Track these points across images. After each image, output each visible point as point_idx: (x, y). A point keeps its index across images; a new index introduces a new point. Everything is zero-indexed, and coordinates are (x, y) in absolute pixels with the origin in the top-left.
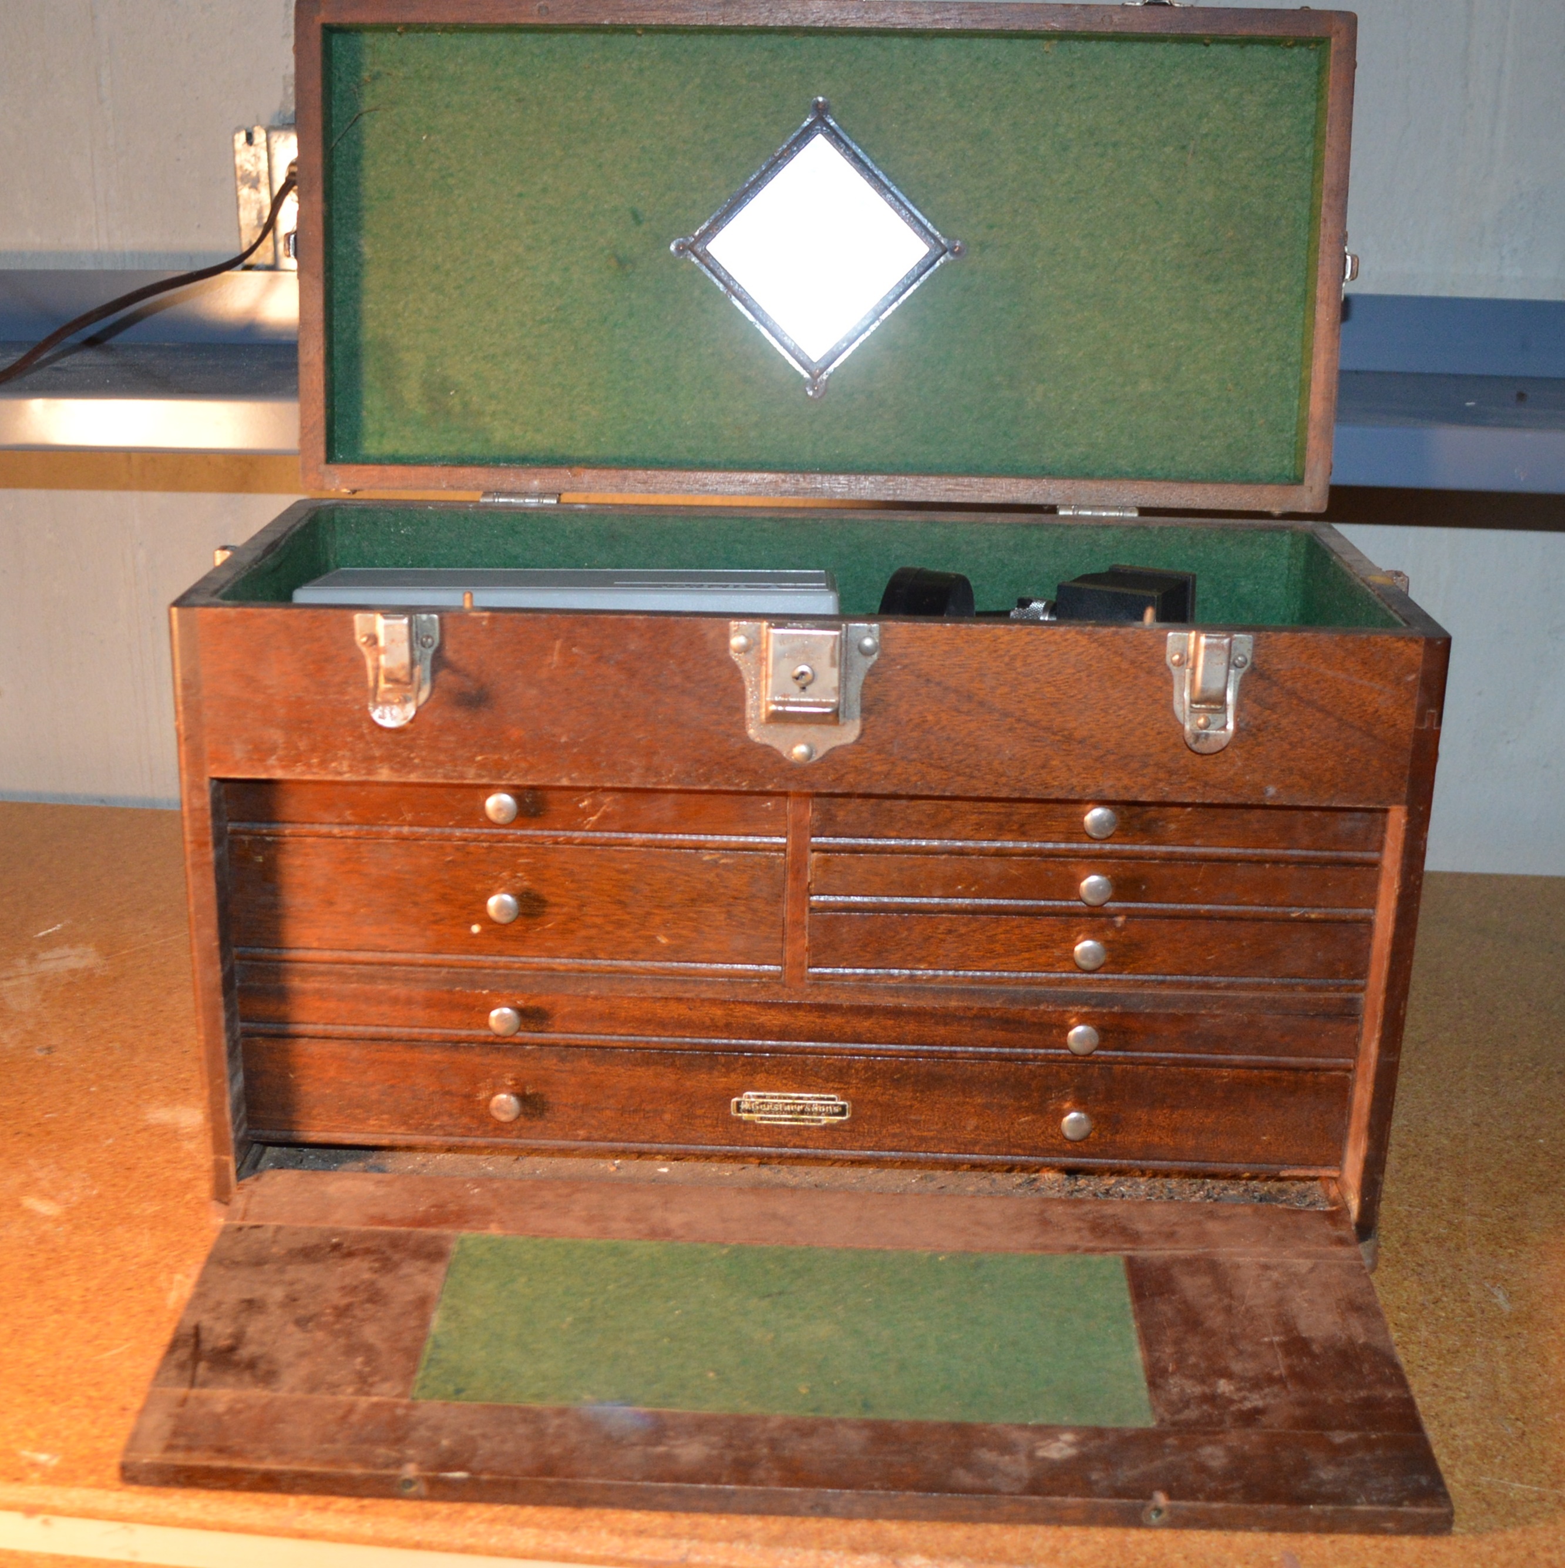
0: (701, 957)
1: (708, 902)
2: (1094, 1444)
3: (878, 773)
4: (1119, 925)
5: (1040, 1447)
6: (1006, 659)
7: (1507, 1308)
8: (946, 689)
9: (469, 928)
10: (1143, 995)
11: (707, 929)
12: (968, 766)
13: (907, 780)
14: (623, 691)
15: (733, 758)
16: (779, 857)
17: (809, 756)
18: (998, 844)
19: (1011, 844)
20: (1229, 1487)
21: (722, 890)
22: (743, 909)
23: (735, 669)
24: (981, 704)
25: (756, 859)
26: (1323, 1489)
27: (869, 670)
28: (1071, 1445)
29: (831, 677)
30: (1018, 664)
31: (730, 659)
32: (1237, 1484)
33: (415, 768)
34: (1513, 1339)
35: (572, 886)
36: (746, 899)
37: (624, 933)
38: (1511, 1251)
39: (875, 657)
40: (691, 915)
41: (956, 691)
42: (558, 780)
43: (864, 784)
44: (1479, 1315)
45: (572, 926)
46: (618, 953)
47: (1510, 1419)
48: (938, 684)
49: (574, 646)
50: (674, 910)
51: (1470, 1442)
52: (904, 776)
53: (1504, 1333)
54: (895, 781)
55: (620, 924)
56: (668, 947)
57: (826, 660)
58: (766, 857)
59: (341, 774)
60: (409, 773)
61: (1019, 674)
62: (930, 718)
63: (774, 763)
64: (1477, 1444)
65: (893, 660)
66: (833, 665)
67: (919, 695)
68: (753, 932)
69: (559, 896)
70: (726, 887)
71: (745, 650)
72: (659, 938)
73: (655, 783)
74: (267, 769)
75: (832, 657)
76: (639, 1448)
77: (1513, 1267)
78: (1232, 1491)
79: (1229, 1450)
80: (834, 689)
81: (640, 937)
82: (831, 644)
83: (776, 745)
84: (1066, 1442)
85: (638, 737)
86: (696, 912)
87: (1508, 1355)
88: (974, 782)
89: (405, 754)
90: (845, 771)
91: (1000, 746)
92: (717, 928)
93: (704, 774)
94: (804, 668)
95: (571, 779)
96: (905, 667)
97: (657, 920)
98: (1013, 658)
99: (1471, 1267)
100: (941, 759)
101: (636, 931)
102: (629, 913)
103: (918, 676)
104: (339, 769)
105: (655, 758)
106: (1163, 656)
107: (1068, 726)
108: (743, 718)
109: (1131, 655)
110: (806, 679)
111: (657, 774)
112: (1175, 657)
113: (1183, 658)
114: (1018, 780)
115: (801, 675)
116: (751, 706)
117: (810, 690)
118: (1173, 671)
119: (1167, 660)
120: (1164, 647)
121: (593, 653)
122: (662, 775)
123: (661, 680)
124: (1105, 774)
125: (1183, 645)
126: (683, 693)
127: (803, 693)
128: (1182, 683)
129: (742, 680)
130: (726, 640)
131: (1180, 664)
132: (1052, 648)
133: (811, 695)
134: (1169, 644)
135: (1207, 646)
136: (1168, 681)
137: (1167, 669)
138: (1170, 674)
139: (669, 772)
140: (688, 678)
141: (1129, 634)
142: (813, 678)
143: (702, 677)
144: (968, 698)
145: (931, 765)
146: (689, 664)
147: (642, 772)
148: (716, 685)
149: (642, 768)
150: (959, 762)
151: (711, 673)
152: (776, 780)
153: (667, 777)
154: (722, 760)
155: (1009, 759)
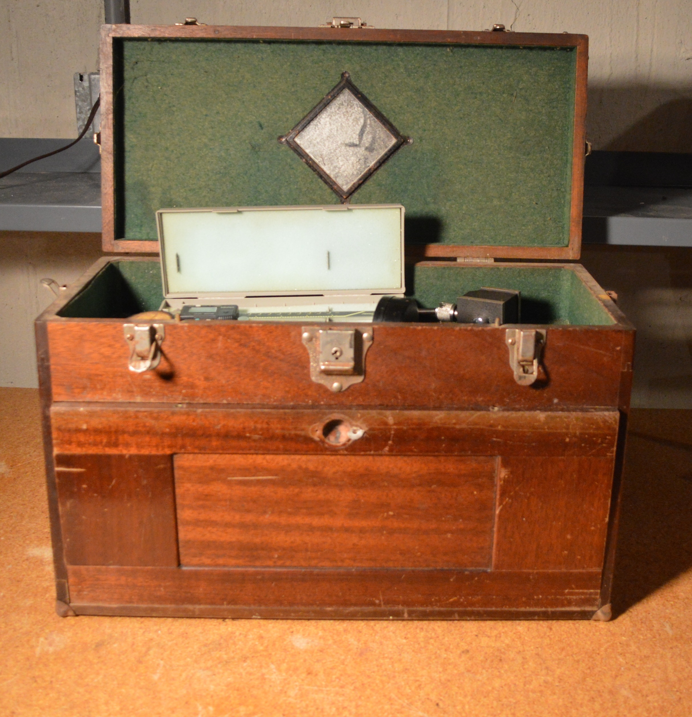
3: (373, 395)
6: (433, 342)
7: (670, 632)
8: (404, 356)
12: (415, 392)
13: (386, 399)
14: (252, 359)
15: (304, 390)
17: (341, 388)
23: (305, 349)
24: (421, 363)
27: (368, 349)
29: (350, 353)
30: (437, 344)
31: (302, 344)
33: (153, 396)
34: (674, 649)
38: (672, 603)
39: (371, 343)
41: (409, 358)
42: (223, 401)
43: (367, 400)
44: (658, 637)
48: (400, 354)
49: (229, 339)
52: (385, 397)
53: (670, 646)
54: (381, 399)
57: (347, 345)
59: (118, 399)
60: (150, 398)
61: (438, 349)
62: (396, 369)
63: (324, 392)
65: (379, 344)
66: (351, 347)
67: (391, 359)
71: (309, 340)
73: (268, 402)
74: (82, 397)
75: (351, 343)
77: (673, 611)
80: (352, 358)
82: (349, 338)
83: (324, 383)
85: (259, 380)
87: (672, 657)
90: (358, 394)
91: (430, 382)
93: (291, 398)
94: (337, 348)
96: (385, 346)
98: (435, 342)
99: (654, 612)
100: (403, 389)
103: (391, 351)
104: (117, 397)
105: (268, 390)
106: (504, 340)
107: (462, 372)
108: (309, 371)
109: (490, 340)
110: (338, 354)
111: (269, 397)
112: (510, 341)
113: (514, 341)
114: (438, 398)
115: (336, 352)
116: (312, 366)
117: (340, 359)
118: (510, 347)
119: (506, 342)
120: (505, 336)
121: (237, 342)
122: (271, 398)
123: (270, 354)
124: (479, 394)
125: (513, 335)
126: (281, 360)
127: (337, 360)
128: (513, 353)
129: (308, 354)
130: (300, 335)
131: (513, 344)
132: (453, 337)
133: (341, 361)
134: (507, 335)
135: (524, 336)
136: (507, 352)
137: (506, 346)
138: (508, 348)
139: (275, 396)
140: (283, 353)
141: (488, 330)
142: (341, 353)
143: (289, 352)
144: (415, 361)
145: (398, 391)
146: (284, 346)
147: (261, 397)
148: (296, 356)
149: (261, 395)
150: (411, 390)
151: (294, 350)
152: (325, 399)
153: (274, 399)
154: (300, 390)
155: (434, 388)
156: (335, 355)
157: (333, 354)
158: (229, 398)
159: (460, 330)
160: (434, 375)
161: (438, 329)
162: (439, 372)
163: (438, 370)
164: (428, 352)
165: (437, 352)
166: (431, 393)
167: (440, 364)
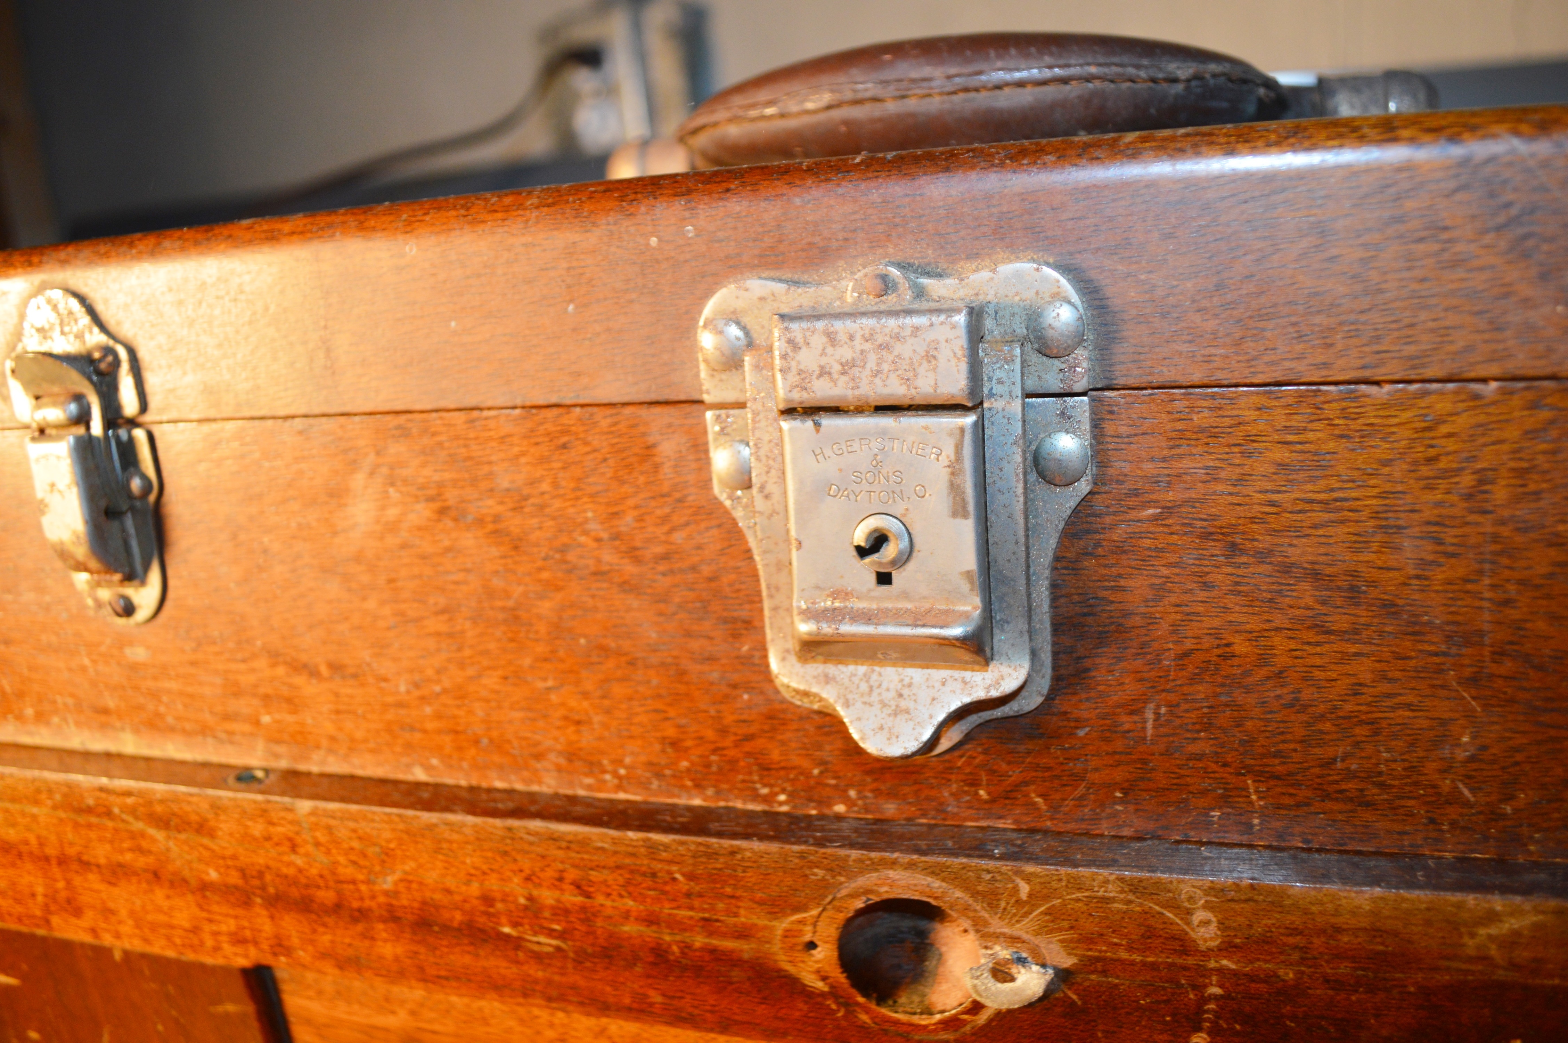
6: (1467, 480)
8: (1286, 569)
12: (1350, 775)
14: (499, 583)
15: (749, 738)
24: (1390, 608)
27: (1069, 523)
29: (955, 544)
30: (1500, 493)
31: (714, 502)
39: (1084, 487)
41: (1315, 575)
48: (1262, 556)
52: (1173, 796)
57: (940, 497)
61: (1503, 522)
62: (1241, 647)
65: (1135, 493)
66: (959, 511)
67: (1206, 586)
71: (743, 481)
73: (589, 787)
75: (954, 488)
80: (970, 577)
85: (541, 685)
90: (1021, 776)
91: (1443, 722)
93: (689, 776)
94: (883, 523)
95: (428, 769)
96: (1168, 510)
98: (1483, 480)
100: (1278, 755)
103: (1208, 537)
105: (585, 731)
110: (888, 554)
111: (594, 767)
114: (1495, 816)
115: (878, 539)
117: (899, 579)
121: (427, 499)
122: (604, 769)
127: (884, 588)
130: (701, 457)
133: (908, 595)
139: (617, 762)
140: (633, 554)
143: (659, 549)
144: (1353, 594)
145: (1250, 770)
146: (629, 518)
147: (562, 761)
148: (694, 568)
149: (560, 753)
150: (1330, 763)
151: (678, 537)
152: (852, 793)
153: (615, 774)
154: (728, 741)
155: (1472, 759)
156: (871, 558)
157: (862, 552)
158: (434, 762)
160: (1473, 681)
162: (1508, 666)
163: (1499, 654)
164: (1439, 542)
165: (1496, 538)
166: (1446, 784)
167: (1514, 614)
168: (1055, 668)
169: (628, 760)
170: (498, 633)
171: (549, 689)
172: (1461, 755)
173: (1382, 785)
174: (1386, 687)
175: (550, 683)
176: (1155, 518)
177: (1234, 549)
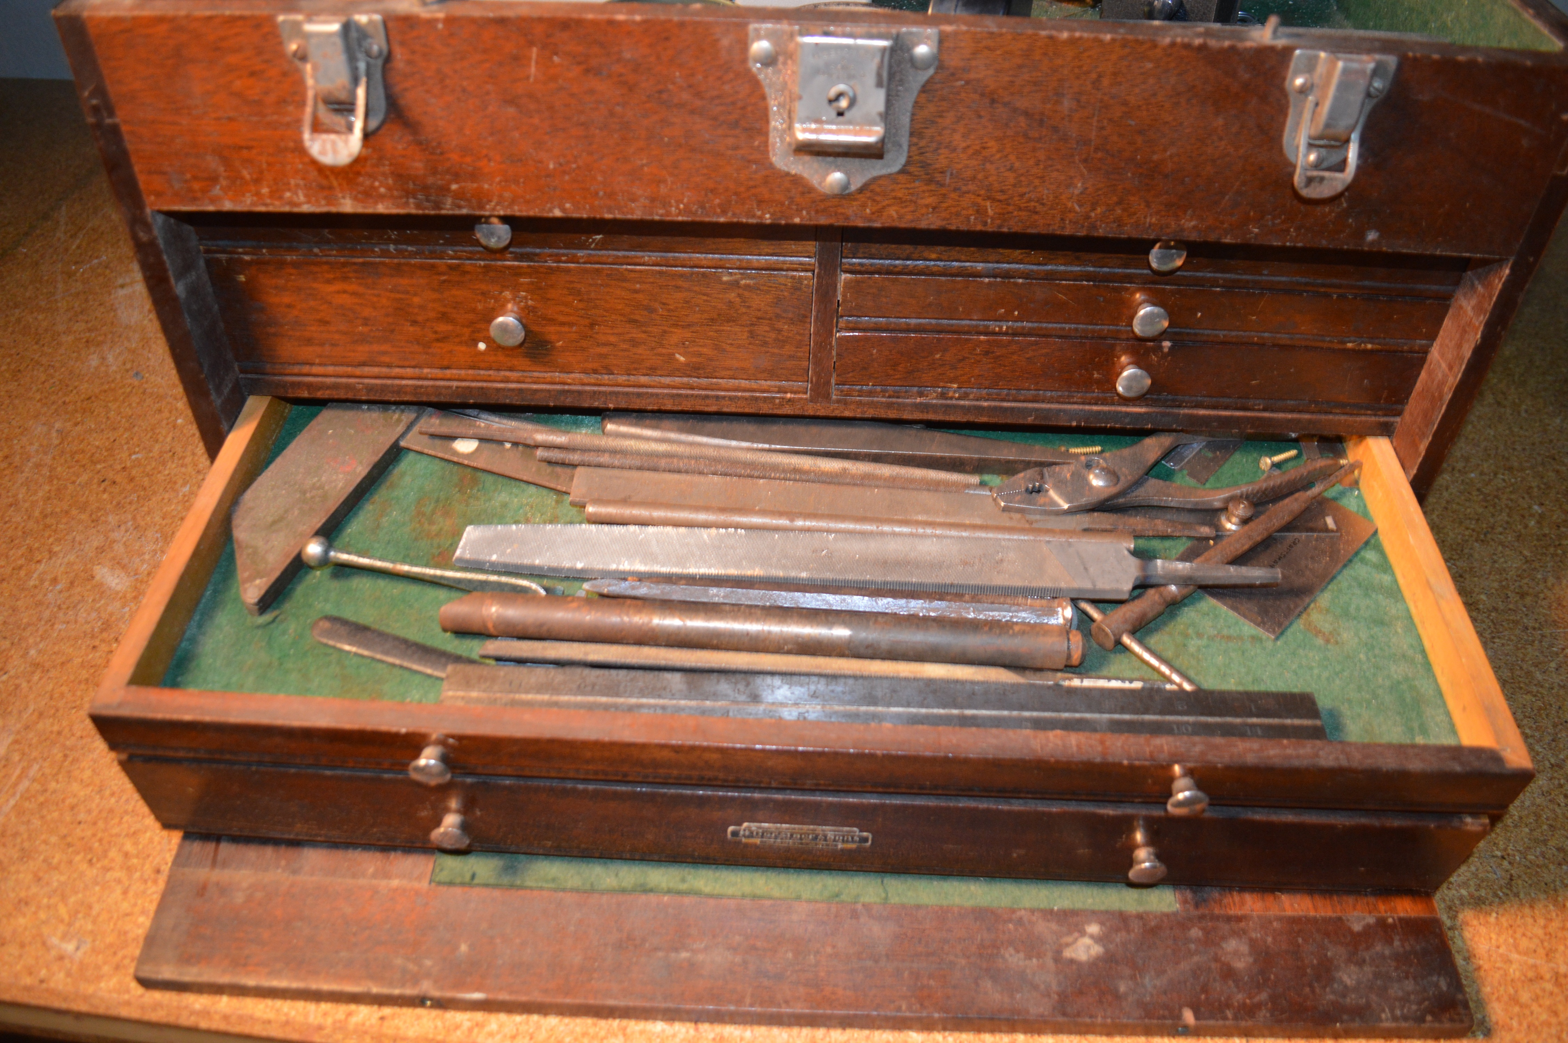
0: (724, 373)
1: (728, 321)
2: (1120, 937)
3: (927, 206)
4: (1166, 350)
5: (1068, 945)
6: (1094, 76)
8: (1015, 110)
9: (476, 345)
10: (1179, 414)
11: (728, 348)
12: (1030, 200)
13: (958, 214)
14: (618, 109)
15: (755, 187)
16: (806, 278)
17: (846, 186)
18: (1049, 267)
19: (1062, 268)
20: (1257, 999)
21: (744, 310)
22: (767, 328)
23: (755, 83)
24: (1055, 129)
25: (782, 280)
26: (1348, 1000)
27: (924, 86)
28: (1097, 939)
29: (876, 101)
30: (1106, 82)
31: (748, 71)
32: (1263, 996)
33: (382, 197)
35: (581, 305)
36: (770, 319)
37: (640, 350)
39: (931, 71)
40: (711, 333)
41: (1026, 114)
42: (551, 210)
43: (909, 217)
45: (584, 343)
46: (636, 369)
47: (1496, 856)
48: (1005, 104)
49: (556, 54)
50: (693, 329)
51: (1464, 892)
52: (953, 210)
54: (943, 215)
55: (635, 343)
56: (687, 364)
57: (871, 79)
58: (793, 277)
59: (298, 205)
60: (376, 203)
61: (1105, 94)
62: (992, 144)
63: (803, 193)
64: (1471, 896)
65: (953, 75)
66: (879, 84)
67: (980, 117)
68: (776, 351)
69: (568, 314)
70: (749, 307)
71: (769, 61)
72: (677, 356)
73: (661, 215)
74: (213, 201)
75: (879, 75)
76: (660, 954)
78: (1259, 1006)
79: (1253, 943)
80: (880, 115)
81: (656, 355)
82: (877, 60)
83: (805, 175)
84: (1092, 937)
85: (639, 163)
86: (716, 331)
88: (1036, 217)
89: (368, 183)
90: (887, 202)
91: (1071, 178)
92: (739, 347)
93: (720, 205)
94: (842, 87)
95: (563, 210)
96: (968, 82)
97: (674, 339)
98: (1100, 76)
100: (1002, 191)
101: (653, 349)
102: (645, 332)
103: (982, 95)
104: (295, 199)
105: (662, 186)
106: (1284, 79)
107: (1155, 157)
108: (766, 143)
109: (1245, 76)
110: (844, 103)
111: (665, 204)
112: (1299, 81)
113: (1309, 84)
114: (1088, 217)
115: (839, 96)
116: (775, 128)
117: (848, 115)
118: (1292, 99)
119: (1287, 83)
120: (1287, 67)
121: (579, 63)
122: (671, 206)
123: (664, 96)
124: (1189, 212)
125: (1310, 66)
126: (693, 112)
127: (840, 118)
128: (1300, 114)
129: (763, 98)
130: (744, 45)
131: (1303, 91)
132: (1149, 65)
133: (850, 123)
134: (1292, 65)
135: (1345, 72)
136: (1282, 110)
137: (1284, 93)
138: (1288, 102)
139: (679, 202)
140: (698, 95)
141: (1246, 49)
142: (853, 102)
143: (715, 93)
144: (1041, 122)
145: (989, 198)
146: (700, 77)
147: (647, 202)
148: (733, 103)
149: (646, 198)
150: (1022, 195)
151: (727, 87)
152: (804, 213)
153: (677, 208)
154: (742, 189)
155: (1082, 193)
156: (835, 104)
157: (831, 101)
158: (568, 205)
159: (1173, 44)
160: (1085, 161)
161: (1113, 40)
162: (1099, 155)
163: (1097, 149)
164: (1078, 101)
165: (1101, 101)
166: (1070, 204)
167: (1105, 133)
168: (909, 152)
169: (685, 200)
170: (616, 136)
171: (643, 166)
172: (1077, 192)
173: (1043, 204)
174: (1050, 163)
175: (644, 161)
176: (962, 86)
177: (993, 101)
